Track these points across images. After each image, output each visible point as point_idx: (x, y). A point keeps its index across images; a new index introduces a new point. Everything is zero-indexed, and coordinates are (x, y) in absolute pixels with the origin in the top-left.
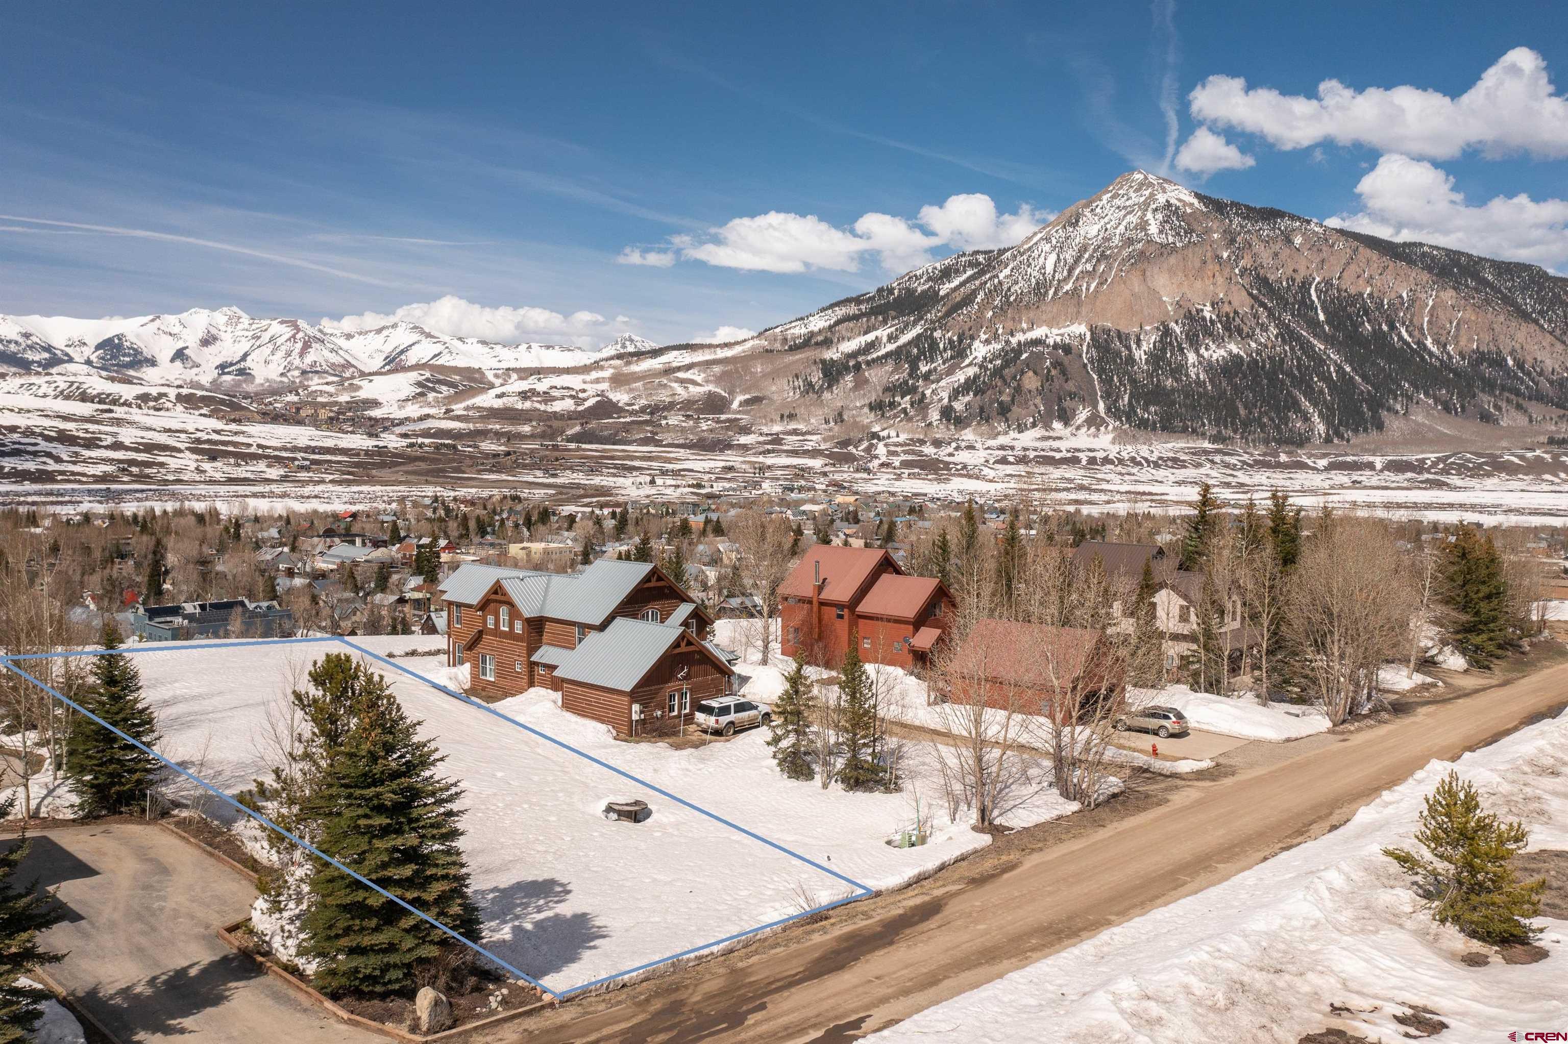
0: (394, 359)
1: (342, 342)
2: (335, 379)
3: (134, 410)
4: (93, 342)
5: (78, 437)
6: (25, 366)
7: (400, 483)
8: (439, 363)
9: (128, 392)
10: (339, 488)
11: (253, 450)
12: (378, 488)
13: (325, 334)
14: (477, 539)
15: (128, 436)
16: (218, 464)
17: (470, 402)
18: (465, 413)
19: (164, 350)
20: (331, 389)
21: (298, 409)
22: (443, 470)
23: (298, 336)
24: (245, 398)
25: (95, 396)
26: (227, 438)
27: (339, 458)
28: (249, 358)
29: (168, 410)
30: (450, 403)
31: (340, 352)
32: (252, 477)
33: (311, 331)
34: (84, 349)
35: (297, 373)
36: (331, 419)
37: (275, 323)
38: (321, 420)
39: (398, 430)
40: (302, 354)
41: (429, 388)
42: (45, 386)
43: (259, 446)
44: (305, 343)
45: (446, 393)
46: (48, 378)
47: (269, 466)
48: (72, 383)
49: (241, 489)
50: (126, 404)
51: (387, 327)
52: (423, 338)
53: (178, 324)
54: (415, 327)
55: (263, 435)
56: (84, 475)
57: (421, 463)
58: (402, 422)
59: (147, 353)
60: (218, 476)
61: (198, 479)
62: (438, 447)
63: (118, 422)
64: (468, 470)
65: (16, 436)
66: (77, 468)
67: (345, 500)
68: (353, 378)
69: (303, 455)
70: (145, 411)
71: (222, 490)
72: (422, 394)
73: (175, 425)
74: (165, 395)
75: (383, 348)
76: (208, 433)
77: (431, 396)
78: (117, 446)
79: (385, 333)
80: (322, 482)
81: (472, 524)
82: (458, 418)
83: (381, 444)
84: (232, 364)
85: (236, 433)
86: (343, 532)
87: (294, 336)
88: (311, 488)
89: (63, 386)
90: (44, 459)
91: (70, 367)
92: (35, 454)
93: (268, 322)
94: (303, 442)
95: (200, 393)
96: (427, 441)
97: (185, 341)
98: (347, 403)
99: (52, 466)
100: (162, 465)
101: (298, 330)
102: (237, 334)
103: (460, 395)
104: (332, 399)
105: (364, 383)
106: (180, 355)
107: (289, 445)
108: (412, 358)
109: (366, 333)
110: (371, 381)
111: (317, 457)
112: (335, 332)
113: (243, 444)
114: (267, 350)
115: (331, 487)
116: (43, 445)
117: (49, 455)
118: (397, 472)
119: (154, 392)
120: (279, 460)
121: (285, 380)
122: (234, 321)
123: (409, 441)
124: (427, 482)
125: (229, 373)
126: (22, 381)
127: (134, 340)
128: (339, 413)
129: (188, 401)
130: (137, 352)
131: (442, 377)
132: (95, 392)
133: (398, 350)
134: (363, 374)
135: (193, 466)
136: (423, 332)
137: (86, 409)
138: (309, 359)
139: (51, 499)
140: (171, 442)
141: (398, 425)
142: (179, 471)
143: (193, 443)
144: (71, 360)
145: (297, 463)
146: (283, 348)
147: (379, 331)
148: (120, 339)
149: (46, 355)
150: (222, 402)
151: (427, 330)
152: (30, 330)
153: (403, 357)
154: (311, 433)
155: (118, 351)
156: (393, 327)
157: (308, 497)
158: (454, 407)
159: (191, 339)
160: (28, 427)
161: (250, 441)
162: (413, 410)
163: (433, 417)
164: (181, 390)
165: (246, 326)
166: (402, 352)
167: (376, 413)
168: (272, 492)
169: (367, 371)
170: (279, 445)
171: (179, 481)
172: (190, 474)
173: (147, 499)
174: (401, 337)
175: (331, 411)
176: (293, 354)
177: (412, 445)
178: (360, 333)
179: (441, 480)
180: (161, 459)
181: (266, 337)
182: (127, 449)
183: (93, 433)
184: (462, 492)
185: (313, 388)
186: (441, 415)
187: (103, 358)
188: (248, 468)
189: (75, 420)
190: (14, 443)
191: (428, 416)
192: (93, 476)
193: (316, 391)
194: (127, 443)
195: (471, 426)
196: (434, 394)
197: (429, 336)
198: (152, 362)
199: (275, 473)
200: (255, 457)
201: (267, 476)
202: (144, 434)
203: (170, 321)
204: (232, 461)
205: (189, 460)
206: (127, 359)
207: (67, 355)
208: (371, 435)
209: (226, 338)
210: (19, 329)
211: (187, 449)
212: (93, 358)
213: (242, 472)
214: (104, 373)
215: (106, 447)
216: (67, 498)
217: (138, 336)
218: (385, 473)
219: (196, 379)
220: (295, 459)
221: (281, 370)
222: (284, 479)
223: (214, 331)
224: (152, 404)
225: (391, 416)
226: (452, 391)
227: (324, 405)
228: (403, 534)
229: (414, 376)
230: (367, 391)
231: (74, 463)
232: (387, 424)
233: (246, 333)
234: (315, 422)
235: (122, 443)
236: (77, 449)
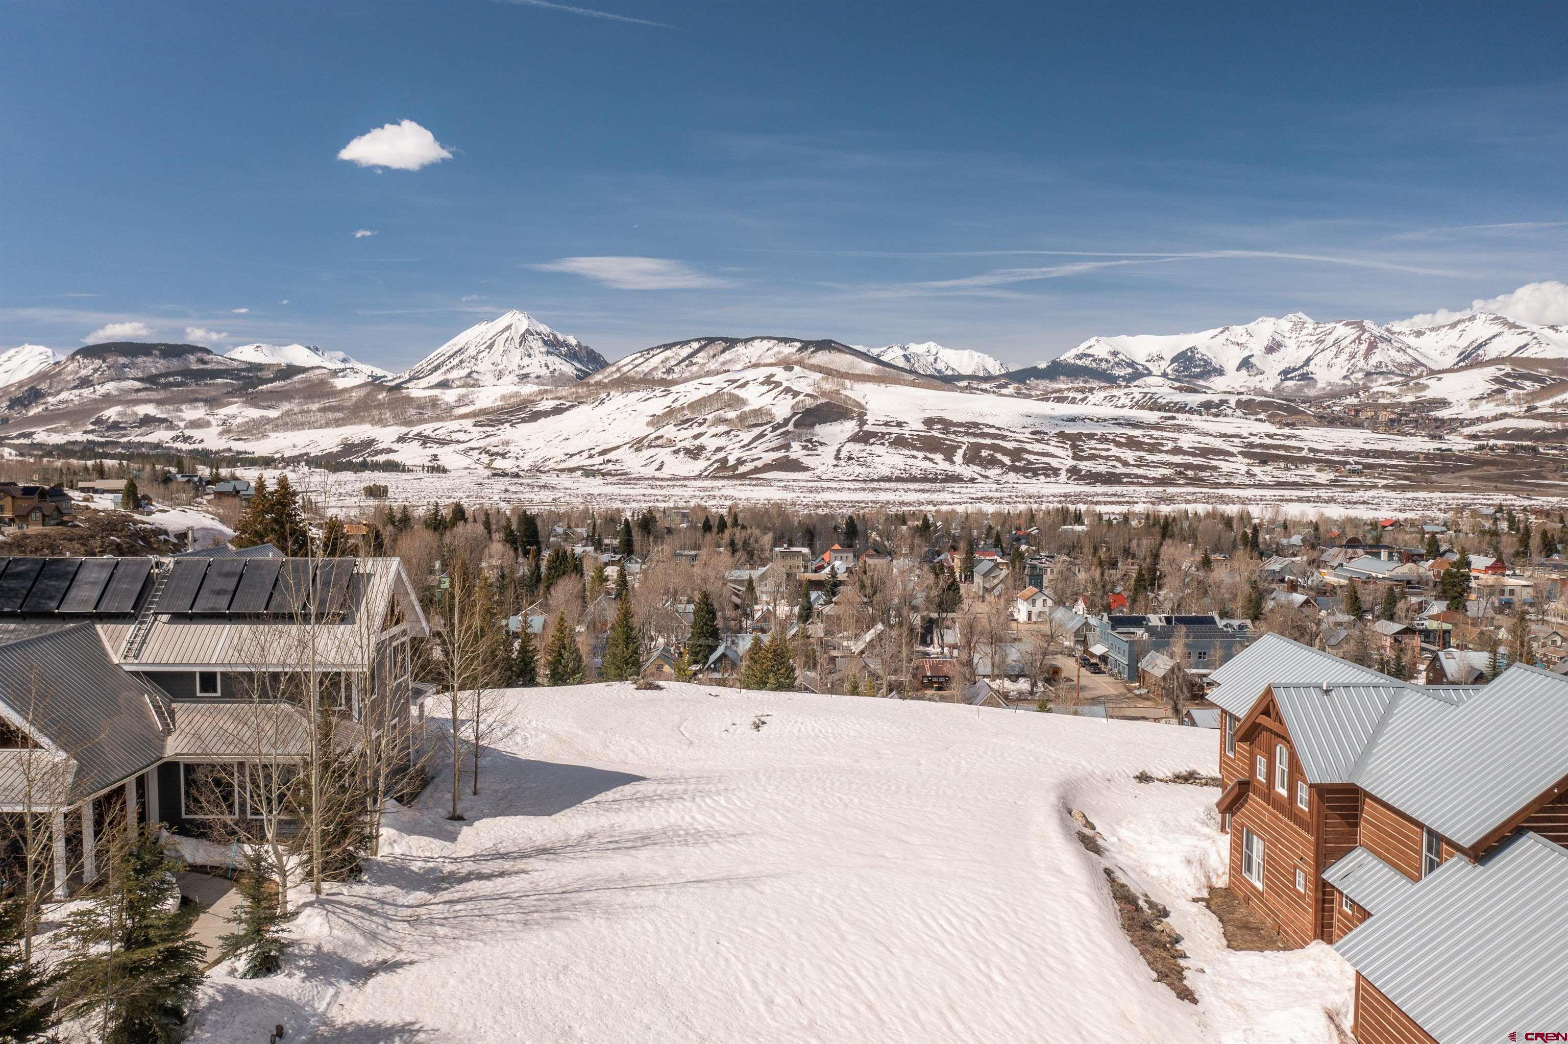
0: (1470, 354)
1: (1411, 340)
2: (1400, 379)
3: (1196, 417)
4: (1169, 355)
5: (1144, 443)
6: (1110, 380)
7: (1464, 489)
8: (1525, 355)
9: (1194, 399)
10: (1392, 494)
11: (1304, 453)
12: (1437, 494)
13: (1393, 333)
14: (1537, 558)
15: (1186, 441)
16: (1268, 468)
17: (1558, 399)
18: (1552, 410)
19: (1230, 358)
20: (1394, 389)
21: (1357, 412)
22: (1519, 476)
23: (1363, 337)
24: (1304, 402)
25: (1164, 406)
26: (1279, 442)
27: (1395, 462)
28: (1312, 363)
29: (1226, 415)
30: (1533, 400)
31: (1409, 351)
32: (1301, 481)
33: (1377, 331)
34: (1162, 362)
35: (1360, 375)
36: (1392, 421)
37: (1339, 326)
38: (1381, 423)
39: (1467, 431)
40: (1366, 356)
41: (1509, 384)
42: (1123, 397)
43: (1311, 450)
44: (1371, 343)
45: (1530, 389)
46: (1126, 390)
47: (1319, 470)
48: (1146, 394)
49: (1287, 493)
50: (1191, 411)
51: (1464, 321)
52: (1505, 329)
53: (1245, 334)
54: (1497, 318)
55: (1315, 438)
56: (1145, 477)
57: (1491, 468)
58: (1473, 422)
59: (1216, 364)
60: (1267, 480)
61: (1247, 482)
62: (1513, 450)
63: (1180, 428)
64: (1550, 475)
65: (1093, 443)
66: (1140, 471)
67: (1395, 506)
68: (1420, 376)
69: (1355, 458)
70: (1205, 417)
71: (1268, 493)
72: (1500, 391)
73: (1230, 430)
74: (1226, 402)
75: (1458, 344)
76: (1261, 438)
77: (1511, 393)
78: (1177, 451)
79: (1461, 327)
80: (1374, 487)
81: (1535, 541)
82: (1543, 417)
83: (1444, 447)
84: (1294, 370)
85: (1288, 437)
86: (1371, 542)
87: (1359, 338)
88: (1361, 493)
89: (1138, 396)
90: (1114, 463)
91: (1149, 380)
92: (1107, 458)
93: (1333, 325)
94: (1356, 445)
95: (1258, 399)
96: (1500, 443)
97: (1251, 350)
98: (1412, 403)
99: (1120, 469)
100: (1215, 468)
101: (1364, 331)
102: (1300, 339)
103: (1547, 391)
104: (1395, 400)
105: (1432, 382)
106: (1246, 364)
107: (1341, 449)
108: (1491, 352)
109: (1439, 328)
110: (1440, 379)
111: (1371, 461)
112: (1404, 330)
113: (1294, 448)
114: (1329, 354)
115: (1383, 493)
116: (1115, 451)
117: (1118, 459)
118: (1461, 477)
119: (1216, 399)
120: (1330, 464)
121: (1348, 382)
122: (1298, 326)
123: (1478, 443)
124: (1497, 489)
125: (1291, 379)
126: (1106, 394)
127: (1204, 351)
128: (1401, 415)
129: (1248, 407)
130: (1207, 363)
131: (1525, 371)
132: (1164, 402)
133: (1475, 345)
134: (1432, 373)
135: (1244, 469)
136: (1505, 323)
137: (1152, 417)
138: (1374, 360)
139: (1113, 499)
140: (1226, 446)
141: (1468, 426)
142: (1230, 474)
143: (1246, 447)
144: (1150, 374)
145: (1348, 467)
146: (1347, 350)
147: (1453, 326)
148: (1192, 352)
149: (1130, 370)
150: (1280, 408)
151: (1511, 320)
152: (1119, 349)
153: (1481, 352)
154: (1366, 436)
155: (1191, 363)
156: (1470, 319)
157: (1355, 503)
158: (1538, 404)
159: (1256, 347)
160: (1103, 435)
161: (1302, 444)
162: (1487, 409)
163: (1511, 416)
164: (1241, 397)
165: (1311, 331)
166: (1480, 346)
167: (1444, 414)
168: (1318, 497)
169: (1436, 368)
170: (1331, 449)
171: (1229, 485)
172: (1240, 477)
173: (1195, 501)
174: (1479, 330)
175: (1393, 413)
176: (1358, 356)
177: (1481, 448)
178: (1432, 330)
179: (1515, 487)
180: (1214, 463)
181: (1330, 340)
182: (1185, 453)
183: (1157, 439)
184: (1540, 501)
185: (1375, 390)
186: (1522, 414)
187: (1176, 371)
188: (1298, 472)
189: (1142, 428)
190: (1091, 449)
191: (1504, 416)
192: (1154, 478)
193: (1378, 393)
194: (1185, 448)
195: (1559, 425)
196: (1514, 391)
197: (1513, 326)
198: (1220, 372)
199: (1324, 477)
200: (1306, 461)
201: (1316, 480)
202: (1201, 439)
203: (1238, 332)
204: (1282, 465)
205: (1240, 464)
206: (1198, 370)
207: (1147, 369)
208: (1433, 437)
209: (1291, 343)
210: (1108, 349)
211: (1240, 453)
212: (1169, 371)
213: (1291, 476)
214: (1177, 384)
215: (1167, 452)
216: (1127, 499)
217: (1208, 348)
218: (1447, 479)
219: (1259, 385)
220: (1347, 463)
221: (1344, 372)
222: (1333, 484)
223: (1278, 338)
224: (1214, 410)
225: (1460, 417)
226: (1537, 386)
227: (1385, 407)
228: (1444, 547)
229: (1491, 371)
230: (1435, 389)
231: (1139, 466)
232: (1455, 424)
233: (1310, 338)
234: (1374, 425)
235: (1181, 448)
236: (1142, 454)
